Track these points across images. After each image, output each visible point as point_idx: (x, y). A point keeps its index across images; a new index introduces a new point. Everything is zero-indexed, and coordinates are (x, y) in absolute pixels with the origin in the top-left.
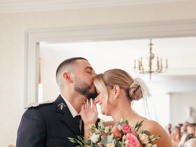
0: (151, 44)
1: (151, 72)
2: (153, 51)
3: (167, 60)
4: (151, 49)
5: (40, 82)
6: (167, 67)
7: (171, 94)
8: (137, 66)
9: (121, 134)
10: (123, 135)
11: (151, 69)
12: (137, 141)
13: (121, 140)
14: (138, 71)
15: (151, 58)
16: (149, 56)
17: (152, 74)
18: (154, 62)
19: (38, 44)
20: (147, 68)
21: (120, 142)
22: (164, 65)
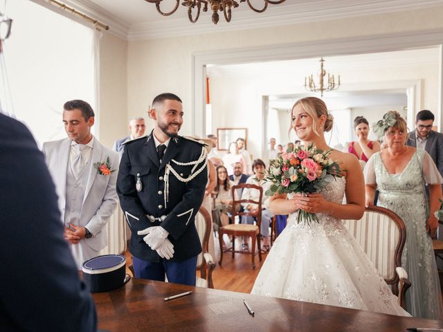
0: (322, 61)
1: (322, 90)
2: (324, 68)
3: (339, 77)
4: (322, 66)
5: (208, 102)
6: (339, 84)
7: (351, 109)
8: (308, 84)
9: (298, 161)
10: (300, 161)
11: (322, 86)
12: (315, 164)
13: (301, 168)
14: (309, 89)
15: (323, 75)
16: (320, 72)
17: (324, 91)
18: (326, 79)
19: (205, 66)
20: (319, 86)
21: (300, 170)
22: (336, 82)
